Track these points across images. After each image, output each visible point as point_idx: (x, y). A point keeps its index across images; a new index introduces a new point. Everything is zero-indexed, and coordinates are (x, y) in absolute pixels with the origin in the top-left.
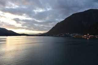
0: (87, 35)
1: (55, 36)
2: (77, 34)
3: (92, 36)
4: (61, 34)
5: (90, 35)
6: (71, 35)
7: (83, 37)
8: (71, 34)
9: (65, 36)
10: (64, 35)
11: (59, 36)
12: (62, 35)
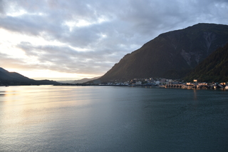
0: (193, 82)
1: (120, 85)
2: (170, 81)
3: (204, 84)
4: (134, 82)
5: (199, 81)
6: (158, 82)
7: (184, 87)
8: (156, 80)
9: (144, 85)
10: (140, 83)
11: (130, 85)
12: (137, 83)
